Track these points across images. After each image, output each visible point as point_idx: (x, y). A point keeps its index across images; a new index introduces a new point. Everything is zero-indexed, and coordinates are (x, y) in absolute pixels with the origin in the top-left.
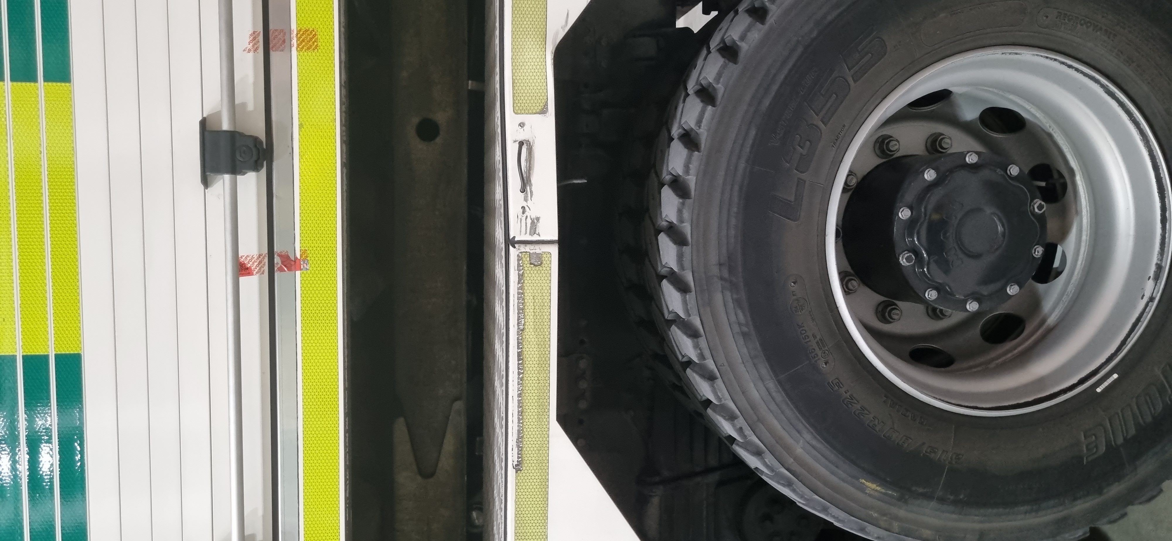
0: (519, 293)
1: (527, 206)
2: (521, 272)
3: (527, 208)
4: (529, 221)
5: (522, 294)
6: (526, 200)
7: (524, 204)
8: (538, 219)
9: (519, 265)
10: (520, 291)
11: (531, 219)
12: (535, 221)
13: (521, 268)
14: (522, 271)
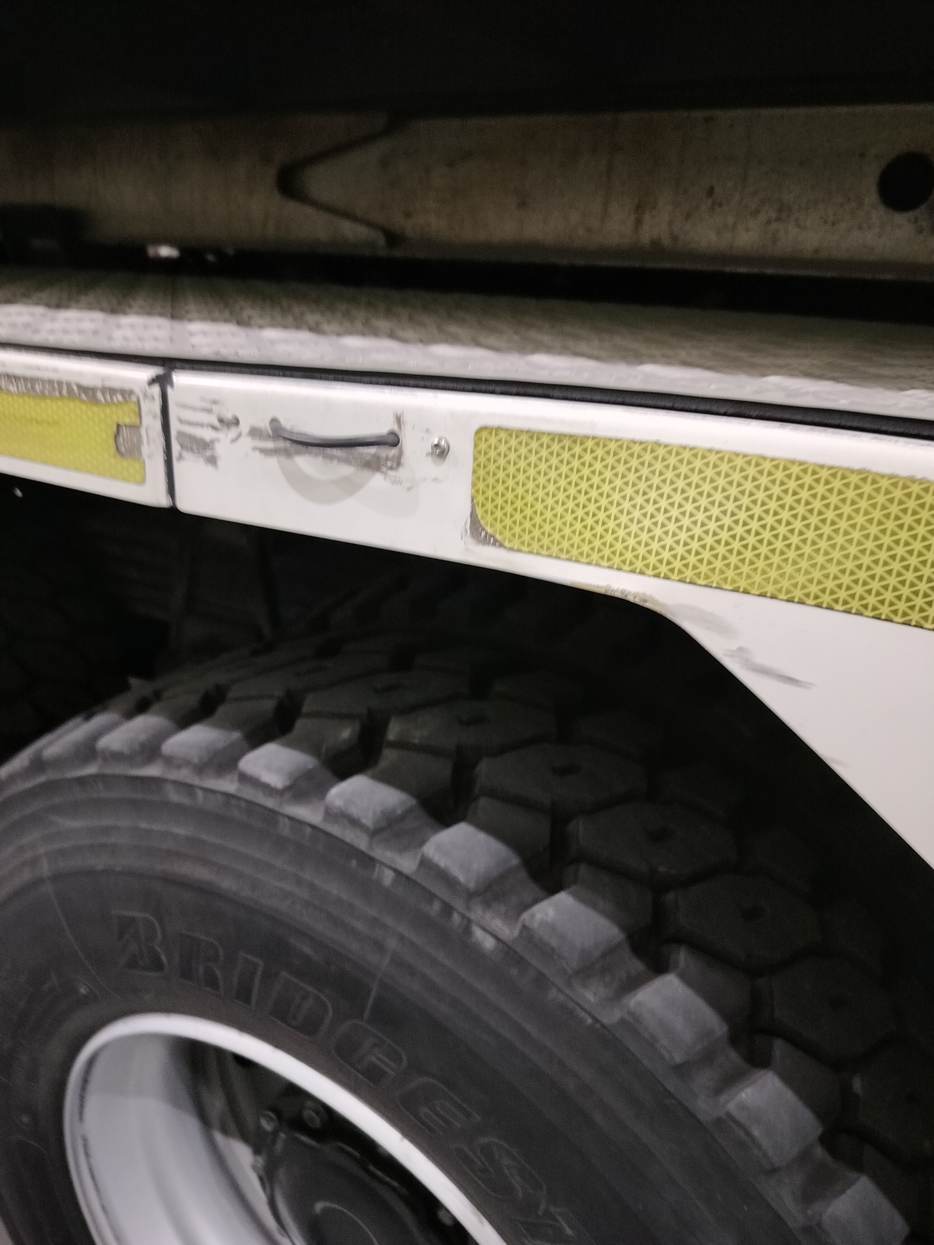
0: (60, 383)
1: (240, 435)
2: (99, 395)
3: (233, 433)
4: (207, 434)
5: (60, 393)
6: (255, 433)
7: (244, 427)
8: (212, 461)
9: (112, 391)
10: (65, 387)
11: (212, 442)
12: (208, 453)
13: (108, 397)
14: (103, 400)
